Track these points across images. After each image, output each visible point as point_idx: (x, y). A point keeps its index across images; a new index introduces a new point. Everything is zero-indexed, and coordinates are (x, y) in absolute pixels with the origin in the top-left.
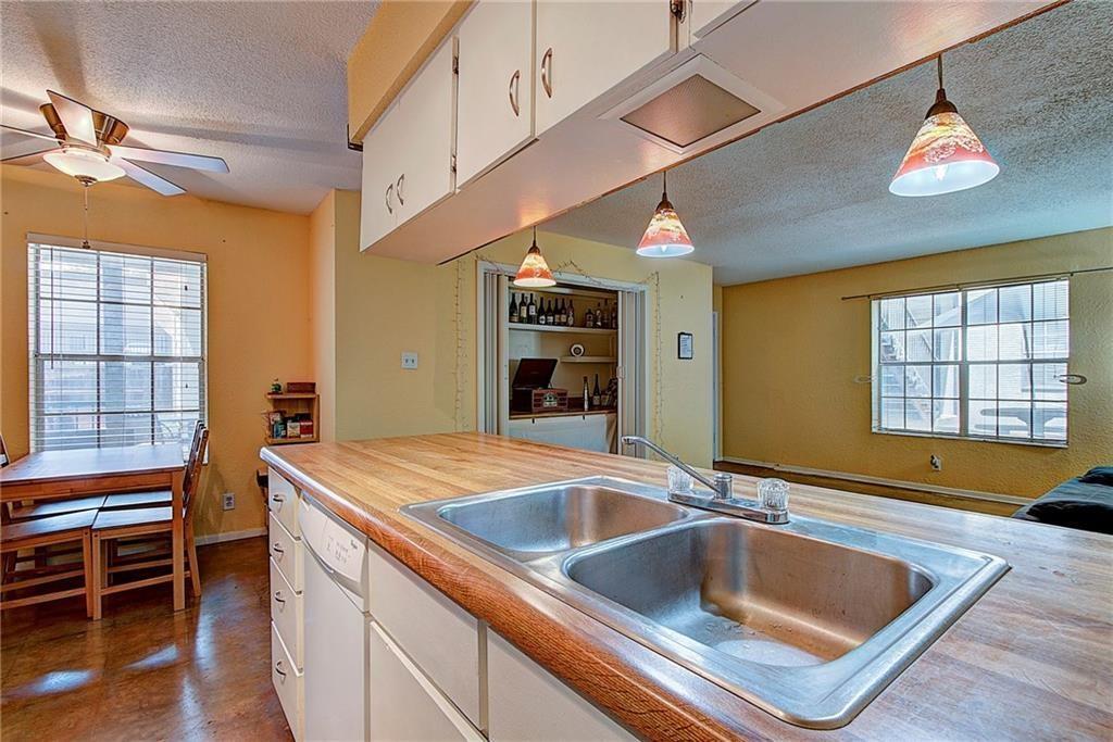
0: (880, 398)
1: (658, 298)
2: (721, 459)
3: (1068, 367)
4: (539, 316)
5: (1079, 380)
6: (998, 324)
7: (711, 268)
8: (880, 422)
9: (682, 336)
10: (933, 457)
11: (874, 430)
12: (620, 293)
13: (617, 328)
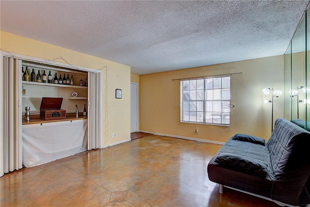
0: (183, 111)
1: (107, 76)
2: (139, 131)
3: (230, 102)
4: (54, 80)
5: (232, 106)
6: (213, 89)
7: (130, 67)
8: (183, 119)
9: (117, 90)
10: (196, 130)
11: (181, 121)
12: (89, 73)
13: (87, 86)
